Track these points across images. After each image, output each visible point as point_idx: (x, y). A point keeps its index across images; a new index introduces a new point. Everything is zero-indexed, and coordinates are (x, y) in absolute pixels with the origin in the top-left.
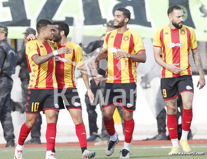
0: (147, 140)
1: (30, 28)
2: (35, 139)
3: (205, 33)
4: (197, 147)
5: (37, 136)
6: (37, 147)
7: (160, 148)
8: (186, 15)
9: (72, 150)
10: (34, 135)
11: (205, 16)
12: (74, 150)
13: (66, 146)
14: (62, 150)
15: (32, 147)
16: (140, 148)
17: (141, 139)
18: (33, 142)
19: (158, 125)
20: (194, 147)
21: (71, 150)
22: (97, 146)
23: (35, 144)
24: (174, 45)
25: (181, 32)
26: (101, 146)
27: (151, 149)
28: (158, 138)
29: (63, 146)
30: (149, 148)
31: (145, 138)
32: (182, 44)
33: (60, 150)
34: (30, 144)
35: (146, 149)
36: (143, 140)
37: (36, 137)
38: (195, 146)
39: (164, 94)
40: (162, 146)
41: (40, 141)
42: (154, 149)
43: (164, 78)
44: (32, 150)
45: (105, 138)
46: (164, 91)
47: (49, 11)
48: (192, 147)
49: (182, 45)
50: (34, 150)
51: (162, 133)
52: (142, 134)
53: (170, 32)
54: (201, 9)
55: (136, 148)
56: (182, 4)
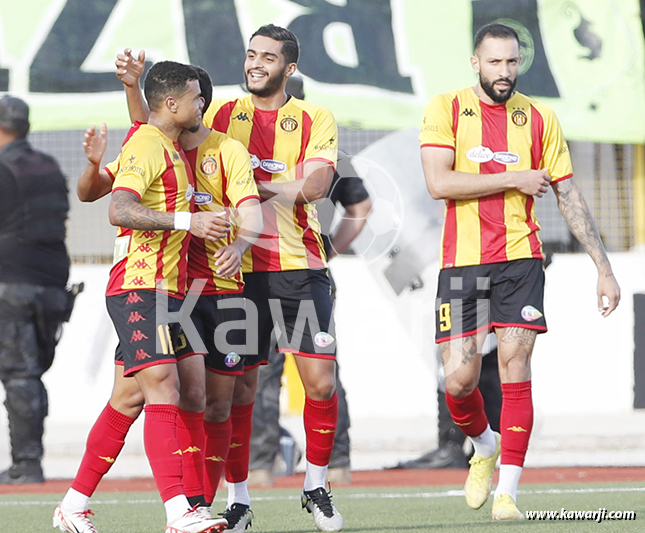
0: (400, 467)
1: (7, 96)
2: (23, 465)
3: (591, 114)
4: (567, 491)
5: (32, 455)
6: (32, 491)
7: (444, 494)
8: (530, 52)
9: (148, 501)
10: (21, 455)
11: (591, 57)
12: (154, 501)
13: (129, 489)
14: (115, 502)
15: (15, 491)
16: (375, 496)
17: (379, 466)
18: (17, 477)
19: (440, 417)
20: (555, 491)
21: (143, 501)
23: (24, 482)
24: (487, 155)
25: (513, 119)
27: (411, 499)
28: (437, 462)
29: (120, 490)
30: (406, 496)
31: (392, 462)
32: (514, 159)
33: (107, 502)
34: (9, 483)
35: (397, 499)
36: (387, 470)
37: (26, 459)
38: (560, 488)
39: (442, 319)
40: (449, 490)
41: (40, 471)
42: (423, 499)
43: (451, 265)
44: (16, 503)
46: (444, 309)
47: (72, 40)
48: (550, 491)
49: (513, 161)
50: (22, 503)
51: (450, 445)
52: (384, 447)
53: (477, 110)
54: (581, 34)
55: (363, 495)
56: (515, 18)
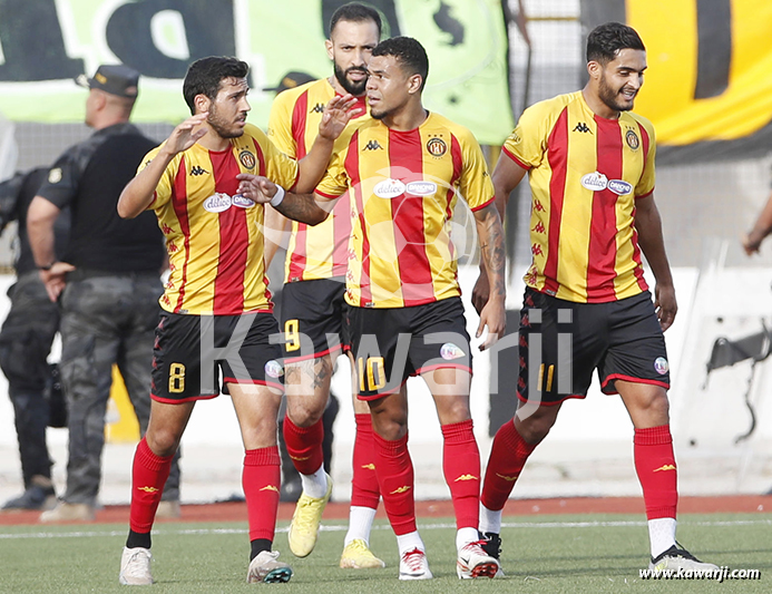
0: (234, 500)
11: (454, 43)
22: (49, 523)
26: (64, 522)
35: (230, 535)
43: (297, 280)
45: (79, 496)
54: (440, 19)
